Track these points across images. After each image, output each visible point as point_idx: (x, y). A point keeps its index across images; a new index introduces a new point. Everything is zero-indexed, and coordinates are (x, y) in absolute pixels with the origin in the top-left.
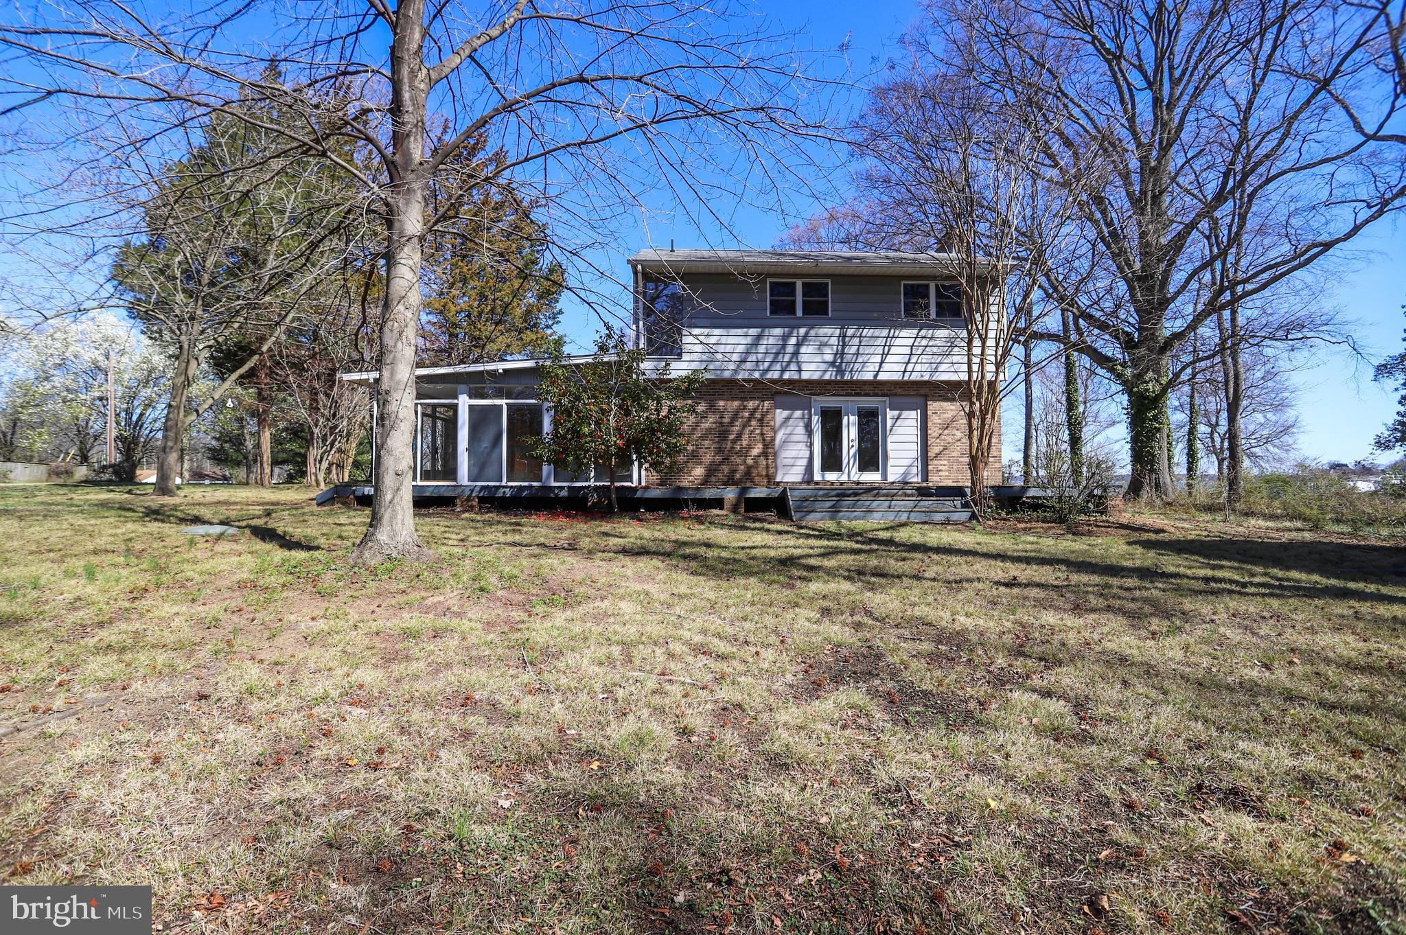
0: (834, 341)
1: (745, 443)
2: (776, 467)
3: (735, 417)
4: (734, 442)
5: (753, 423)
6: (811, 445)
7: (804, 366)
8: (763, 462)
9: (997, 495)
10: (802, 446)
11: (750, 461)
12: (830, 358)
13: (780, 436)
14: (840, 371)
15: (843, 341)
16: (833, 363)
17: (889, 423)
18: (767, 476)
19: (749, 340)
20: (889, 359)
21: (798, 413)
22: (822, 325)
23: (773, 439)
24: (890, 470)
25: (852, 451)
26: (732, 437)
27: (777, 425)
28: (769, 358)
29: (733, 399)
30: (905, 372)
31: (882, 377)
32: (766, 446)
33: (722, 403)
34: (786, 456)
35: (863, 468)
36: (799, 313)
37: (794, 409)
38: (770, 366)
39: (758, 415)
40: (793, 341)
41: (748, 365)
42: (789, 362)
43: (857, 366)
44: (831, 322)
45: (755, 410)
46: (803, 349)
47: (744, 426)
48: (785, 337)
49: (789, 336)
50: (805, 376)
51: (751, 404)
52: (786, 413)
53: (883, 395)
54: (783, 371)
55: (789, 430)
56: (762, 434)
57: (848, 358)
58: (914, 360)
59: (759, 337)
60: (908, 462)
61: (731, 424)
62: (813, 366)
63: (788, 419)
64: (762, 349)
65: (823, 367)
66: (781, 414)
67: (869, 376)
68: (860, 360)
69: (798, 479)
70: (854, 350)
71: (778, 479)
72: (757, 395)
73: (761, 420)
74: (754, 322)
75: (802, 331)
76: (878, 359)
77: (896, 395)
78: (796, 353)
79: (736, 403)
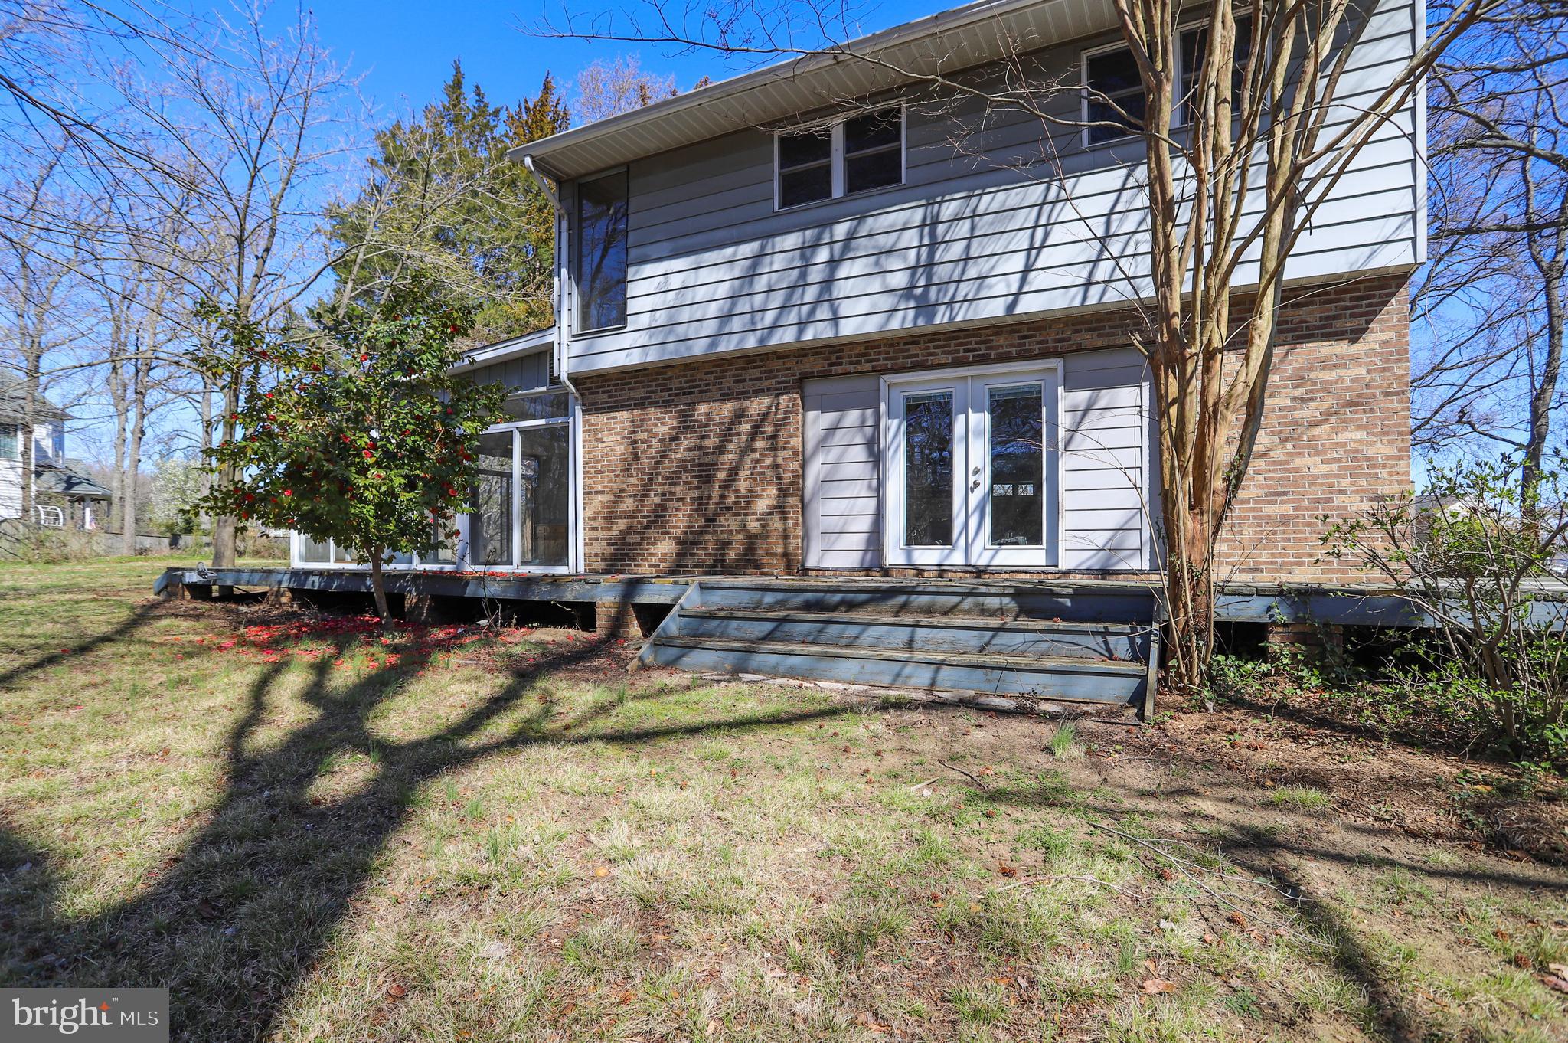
0: (911, 238)
1: (743, 486)
2: (806, 537)
3: (727, 435)
4: (727, 484)
5: (760, 444)
6: (879, 489)
7: (845, 309)
8: (776, 523)
10: (861, 488)
11: (753, 525)
12: (899, 280)
13: (815, 470)
14: (926, 307)
15: (933, 234)
16: (907, 292)
17: (1065, 421)
18: (786, 555)
19: (738, 270)
20: (1046, 258)
21: (853, 417)
22: (882, 208)
23: (800, 476)
24: (1065, 541)
25: (975, 499)
26: (721, 475)
27: (810, 446)
28: (777, 300)
29: (724, 397)
30: (1089, 283)
31: (1028, 305)
32: (783, 492)
33: (703, 408)
34: (826, 511)
35: (999, 536)
36: (838, 190)
37: (843, 407)
38: (777, 319)
39: (769, 428)
40: (823, 255)
41: (736, 324)
42: (817, 302)
43: (964, 289)
44: (909, 194)
45: (764, 416)
46: (844, 271)
47: (743, 453)
48: (806, 251)
49: (816, 245)
50: (848, 329)
51: (756, 406)
52: (828, 418)
53: (1046, 355)
54: (802, 325)
55: (833, 454)
56: (776, 466)
57: (941, 273)
58: (1115, 248)
59: (757, 258)
60: (1114, 520)
61: (720, 449)
62: (863, 305)
63: (832, 429)
64: (761, 283)
65: (886, 302)
66: (817, 421)
67: (994, 309)
68: (972, 272)
69: (852, 560)
70: (957, 250)
71: (811, 562)
72: (766, 384)
73: (774, 437)
74: (749, 229)
75: (841, 230)
76: (1018, 262)
77: (1079, 350)
78: (828, 283)
79: (729, 406)
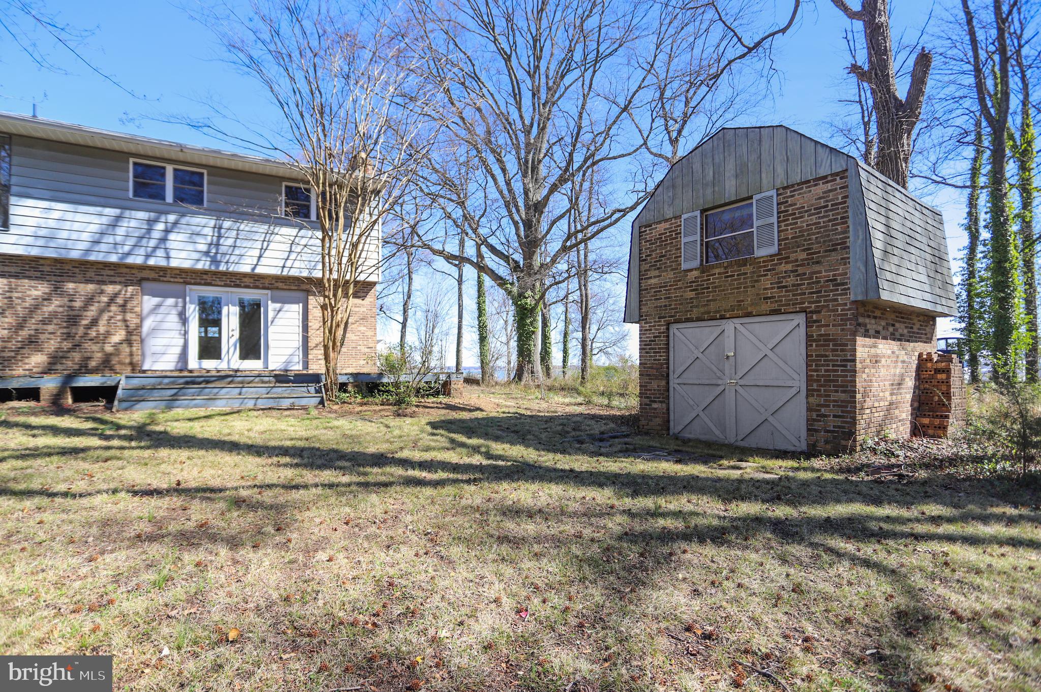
0: (208, 231)
1: (102, 329)
2: (143, 355)
3: (89, 301)
4: (88, 327)
5: (113, 308)
6: (186, 333)
7: (173, 254)
8: (125, 349)
9: (355, 381)
10: (175, 334)
11: (109, 348)
12: (203, 248)
13: (147, 325)
14: (214, 261)
15: (219, 232)
16: (207, 253)
17: (271, 315)
18: (131, 364)
19: (104, 220)
20: (267, 254)
21: (170, 301)
22: (194, 213)
23: (139, 326)
24: (271, 358)
25: (232, 341)
26: (84, 322)
27: (145, 311)
28: (131, 242)
29: (88, 281)
30: (284, 267)
31: (259, 270)
32: (129, 333)
33: (71, 286)
34: (155, 344)
35: (244, 356)
36: (169, 197)
37: (165, 296)
38: (132, 250)
39: (120, 301)
40: (161, 226)
41: (103, 247)
42: (155, 248)
43: (233, 258)
44: (209, 212)
45: (116, 295)
46: (172, 236)
47: (101, 312)
48: (151, 222)
49: (156, 221)
50: (174, 263)
51: (110, 289)
52: (156, 300)
53: (264, 288)
54: (148, 256)
55: (159, 318)
56: (125, 321)
57: (222, 249)
58: (293, 256)
59: (119, 218)
60: (290, 351)
61: (85, 308)
62: (183, 255)
63: (158, 306)
64: (121, 231)
65: (196, 256)
66: (149, 302)
67: (246, 269)
68: (237, 252)
69: (171, 366)
70: (230, 242)
71: (145, 367)
72: (118, 279)
73: (123, 306)
74: (112, 201)
75: (172, 218)
76: (257, 253)
77: (277, 288)
78: (164, 240)
79: (91, 287)
